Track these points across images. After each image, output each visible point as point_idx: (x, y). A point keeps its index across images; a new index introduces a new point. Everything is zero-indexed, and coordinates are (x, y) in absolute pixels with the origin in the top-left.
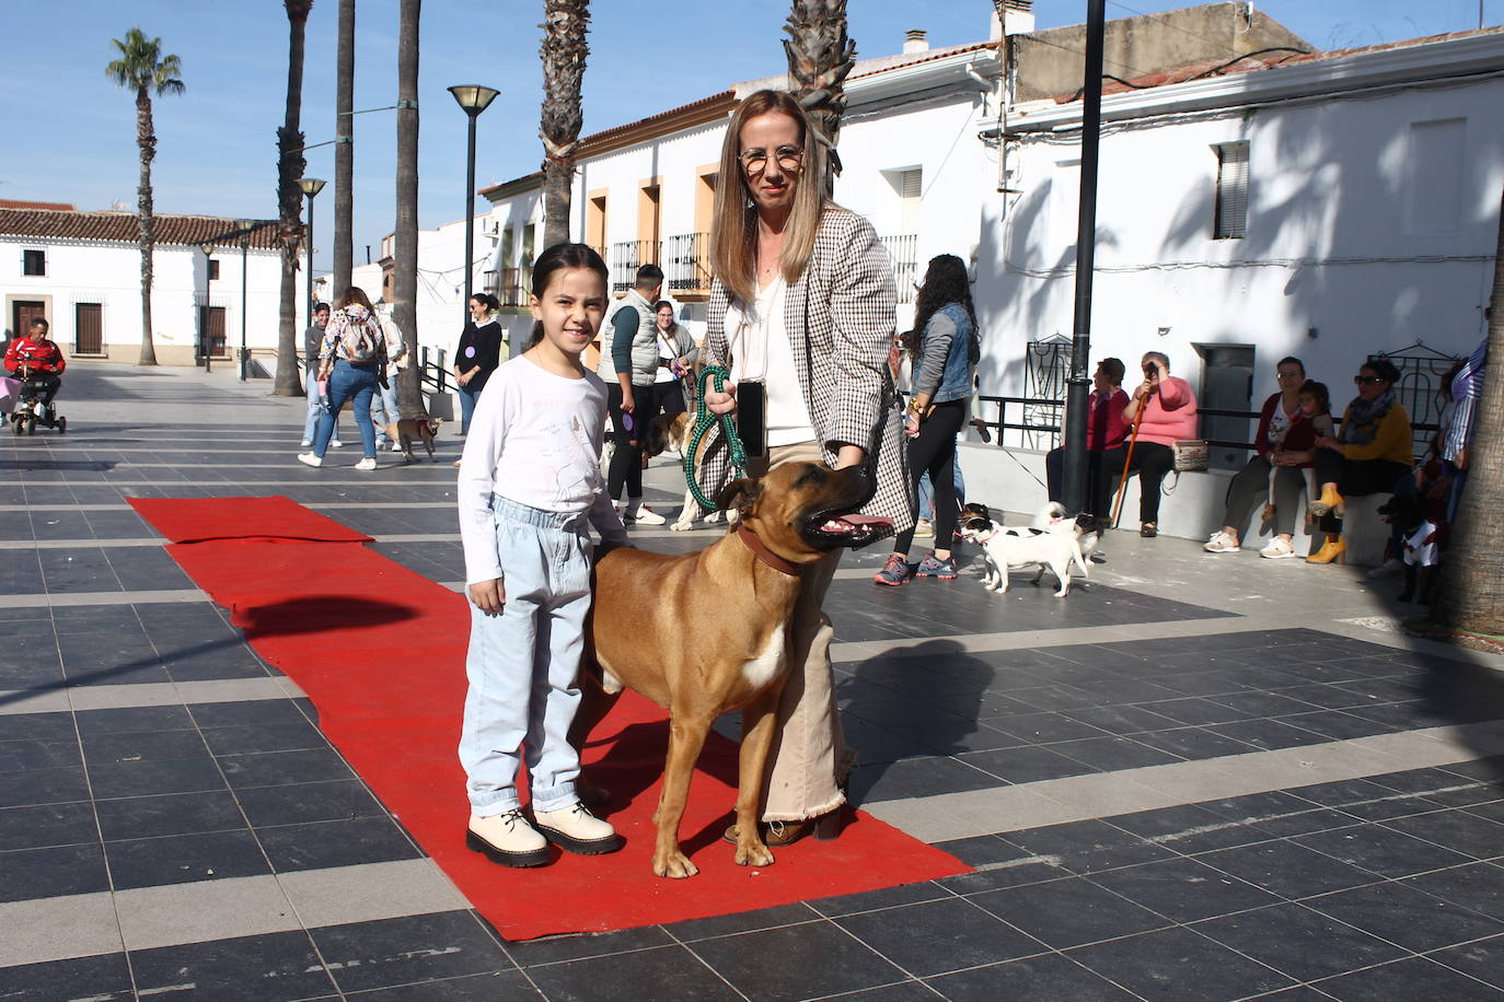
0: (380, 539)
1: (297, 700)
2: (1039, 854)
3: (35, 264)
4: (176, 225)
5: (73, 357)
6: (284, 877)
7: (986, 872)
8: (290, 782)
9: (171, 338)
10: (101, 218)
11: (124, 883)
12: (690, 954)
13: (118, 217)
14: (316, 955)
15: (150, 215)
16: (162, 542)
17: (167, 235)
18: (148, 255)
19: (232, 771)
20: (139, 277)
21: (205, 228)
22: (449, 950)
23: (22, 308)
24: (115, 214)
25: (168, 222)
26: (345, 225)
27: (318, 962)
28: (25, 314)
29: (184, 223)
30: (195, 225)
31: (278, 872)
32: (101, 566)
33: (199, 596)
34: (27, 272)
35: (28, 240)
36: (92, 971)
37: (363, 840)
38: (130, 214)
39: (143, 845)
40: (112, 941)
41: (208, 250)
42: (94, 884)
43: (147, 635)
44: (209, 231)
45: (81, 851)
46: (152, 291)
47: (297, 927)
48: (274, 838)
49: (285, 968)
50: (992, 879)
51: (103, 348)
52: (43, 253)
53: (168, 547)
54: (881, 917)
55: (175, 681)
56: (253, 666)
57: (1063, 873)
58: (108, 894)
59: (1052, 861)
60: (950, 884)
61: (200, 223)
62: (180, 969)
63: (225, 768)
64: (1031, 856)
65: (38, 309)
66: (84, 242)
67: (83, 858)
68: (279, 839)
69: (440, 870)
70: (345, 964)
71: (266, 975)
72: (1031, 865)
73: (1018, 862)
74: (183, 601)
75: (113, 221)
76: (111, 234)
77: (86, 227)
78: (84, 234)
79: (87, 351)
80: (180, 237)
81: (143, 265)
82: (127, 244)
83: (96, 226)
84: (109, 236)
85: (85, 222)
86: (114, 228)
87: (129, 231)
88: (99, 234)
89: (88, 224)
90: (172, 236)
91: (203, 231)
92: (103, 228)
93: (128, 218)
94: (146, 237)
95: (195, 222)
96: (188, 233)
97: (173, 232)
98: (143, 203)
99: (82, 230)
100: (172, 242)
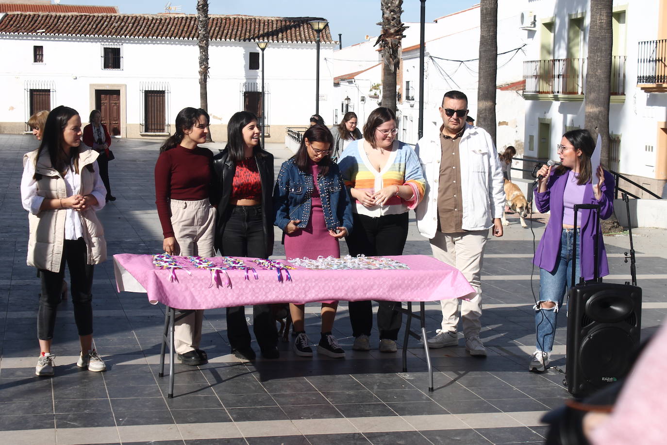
3: (112, 59)
4: (221, 23)
5: (143, 135)
9: (220, 119)
10: (161, 19)
13: (175, 18)
15: (206, 16)
17: (216, 32)
18: (204, 50)
20: (197, 68)
21: (245, 26)
23: (103, 96)
24: (172, 16)
25: (215, 22)
28: (105, 100)
29: (228, 22)
30: (236, 24)
34: (106, 66)
35: (107, 39)
38: (184, 16)
41: (263, 45)
44: (248, 28)
46: (208, 80)
51: (166, 128)
52: (119, 50)
61: (241, 21)
65: (115, 96)
66: (152, 40)
75: (172, 21)
76: (171, 32)
77: (151, 27)
78: (150, 33)
79: (152, 130)
80: (227, 34)
81: (201, 58)
82: (186, 41)
83: (158, 26)
84: (170, 34)
85: (149, 23)
86: (173, 27)
87: (185, 29)
88: (162, 33)
89: (152, 25)
90: (220, 33)
91: (244, 28)
92: (164, 28)
93: (183, 18)
94: (204, 35)
95: (237, 20)
96: (233, 30)
97: (219, 29)
98: (201, 6)
99: (148, 28)
100: (221, 39)
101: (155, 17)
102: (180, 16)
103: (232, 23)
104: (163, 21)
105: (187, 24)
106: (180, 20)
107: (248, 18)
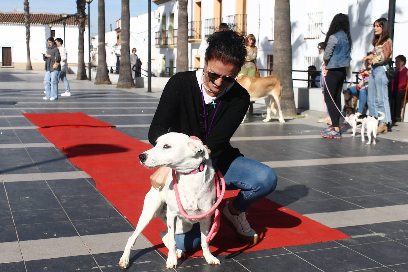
0: (117, 126)
1: (87, 179)
2: (377, 232)
4: (38, 17)
5: (1, 67)
6: (83, 237)
7: (355, 238)
8: (85, 206)
9: (38, 60)
11: (22, 239)
12: (239, 264)
13: (16, 14)
14: (96, 263)
15: (28, 13)
16: (35, 127)
17: (35, 21)
18: (28, 28)
19: (63, 202)
20: (25, 37)
22: (146, 262)
24: (15, 13)
25: (35, 16)
26: (102, 14)
27: (96, 265)
29: (41, 16)
30: (45, 17)
31: (81, 235)
32: (13, 135)
33: (50, 145)
36: (12, 268)
37: (113, 225)
38: (21, 13)
39: (30, 226)
40: (19, 258)
41: (50, 26)
42: (12, 239)
43: (31, 158)
44: (51, 19)
45: (7, 228)
46: (30, 42)
47: (88, 254)
48: (79, 224)
49: (84, 267)
50: (358, 241)
51: (12, 64)
53: (38, 129)
54: (314, 253)
55: (41, 172)
56: (71, 168)
57: (387, 239)
58: (17, 242)
59: (382, 235)
60: (341, 242)
62: (44, 267)
63: (60, 201)
64: (373, 233)
66: (4, 24)
67: (7, 230)
68: (81, 224)
69: (142, 235)
70: (106, 266)
71: (77, 270)
72: (373, 236)
73: (368, 235)
74: (44, 146)
75: (15, 15)
76: (14, 20)
77: (5, 18)
78: (4, 20)
79: (6, 65)
80: (40, 21)
81: (27, 32)
82: (20, 24)
83: (8, 17)
84: (13, 21)
85: (4, 16)
86: (15, 18)
87: (21, 19)
88: (10, 20)
89: (5, 17)
90: (37, 21)
91: (49, 19)
92: (11, 18)
93: (20, 14)
94: (27, 22)
95: (46, 15)
96: (43, 20)
97: (37, 20)
98: (26, 9)
99: (3, 19)
100: (37, 23)
101: (7, 14)
102: (19, 13)
103: (43, 17)
104: (11, 15)
105: (22, 17)
106: (19, 15)
107: (51, 14)
